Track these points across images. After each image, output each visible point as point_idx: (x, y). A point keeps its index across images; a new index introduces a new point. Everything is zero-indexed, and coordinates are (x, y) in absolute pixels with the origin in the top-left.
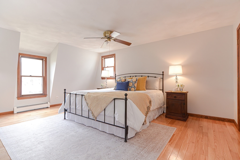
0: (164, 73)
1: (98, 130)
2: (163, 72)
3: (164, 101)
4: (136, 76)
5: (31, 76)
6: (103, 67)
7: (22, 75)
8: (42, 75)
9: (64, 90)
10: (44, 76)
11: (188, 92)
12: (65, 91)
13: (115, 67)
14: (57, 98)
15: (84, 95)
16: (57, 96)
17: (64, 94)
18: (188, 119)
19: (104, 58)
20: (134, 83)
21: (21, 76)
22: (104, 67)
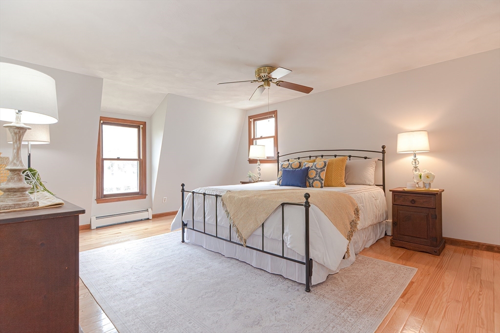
0: (385, 149)
1: (250, 266)
2: (383, 147)
3: (386, 209)
4: (322, 156)
5: (118, 159)
6: (252, 137)
7: (104, 157)
8: (137, 158)
9: (182, 185)
10: (141, 158)
11: (443, 191)
12: (183, 187)
13: (276, 138)
14: (164, 200)
15: (221, 196)
16: (164, 198)
17: (181, 193)
18: (446, 251)
19: (254, 120)
20: (319, 171)
21: (103, 160)
22: (254, 139)
